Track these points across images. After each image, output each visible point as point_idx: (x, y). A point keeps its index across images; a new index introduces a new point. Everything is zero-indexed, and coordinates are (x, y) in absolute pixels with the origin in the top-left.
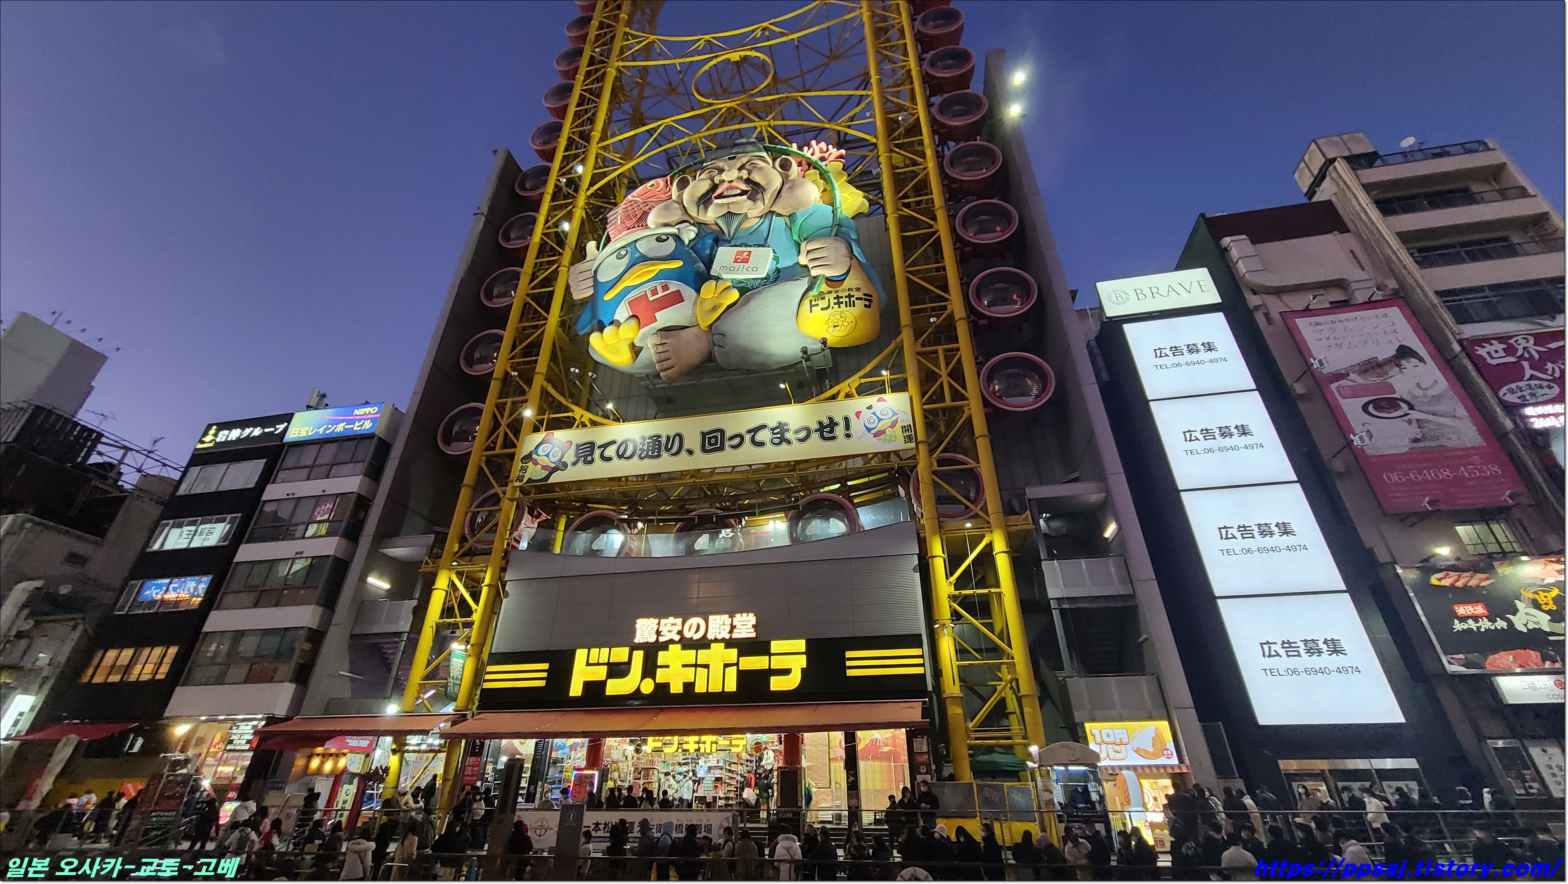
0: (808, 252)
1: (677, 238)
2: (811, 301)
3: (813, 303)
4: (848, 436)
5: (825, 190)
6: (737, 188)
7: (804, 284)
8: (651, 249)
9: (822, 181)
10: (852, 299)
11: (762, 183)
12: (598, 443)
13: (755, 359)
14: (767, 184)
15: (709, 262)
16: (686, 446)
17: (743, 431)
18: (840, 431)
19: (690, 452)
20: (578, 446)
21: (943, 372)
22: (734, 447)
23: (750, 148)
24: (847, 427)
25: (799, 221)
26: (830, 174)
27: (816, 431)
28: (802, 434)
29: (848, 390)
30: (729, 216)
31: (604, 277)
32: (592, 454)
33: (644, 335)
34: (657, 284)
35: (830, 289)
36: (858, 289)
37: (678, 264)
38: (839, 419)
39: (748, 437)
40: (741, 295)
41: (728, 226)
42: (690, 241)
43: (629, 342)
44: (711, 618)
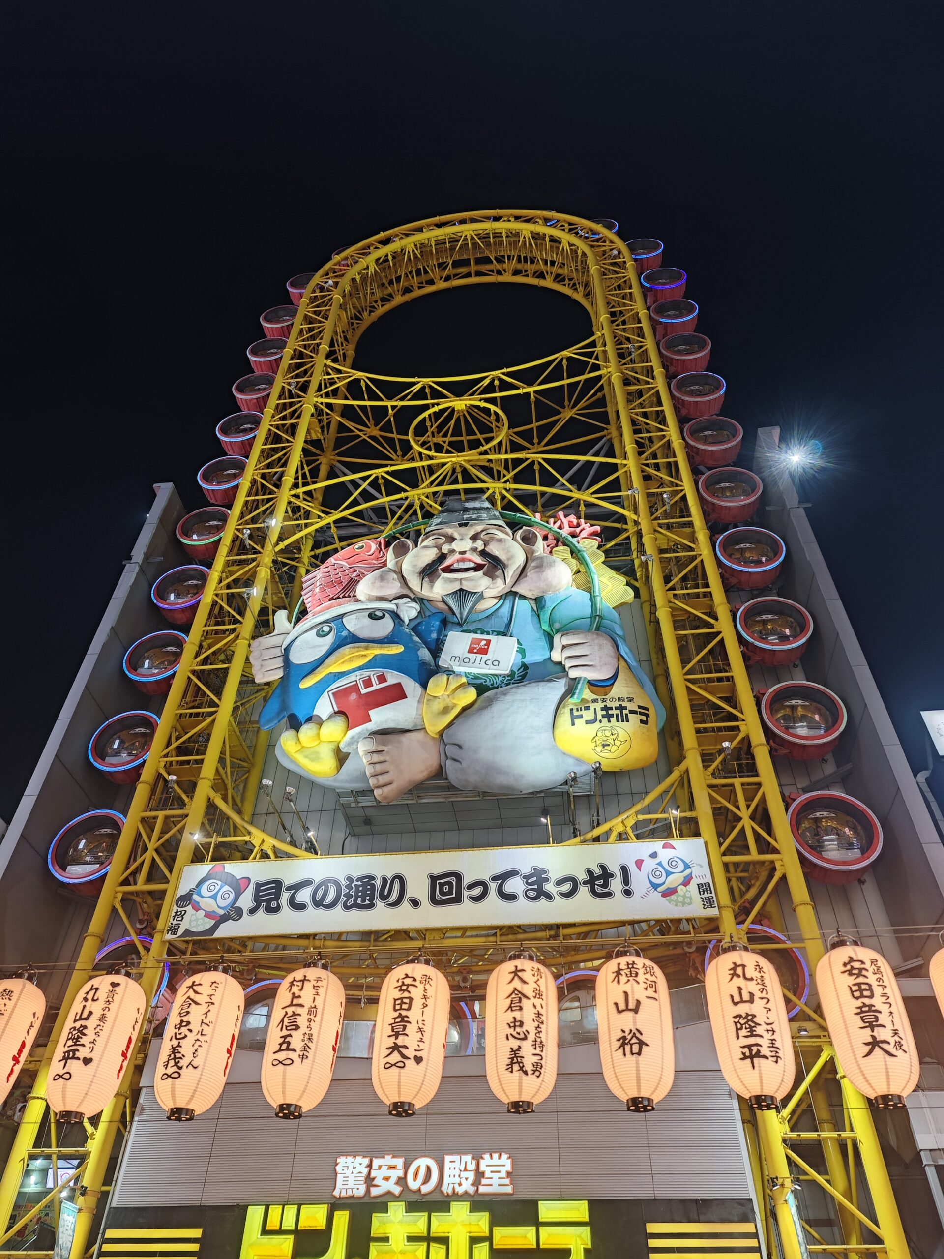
0: (564, 647)
1: (395, 616)
2: (572, 710)
3: (575, 713)
4: (628, 893)
5: (578, 572)
6: (470, 560)
7: (560, 686)
8: (363, 628)
9: (574, 561)
10: (625, 712)
11: (502, 557)
12: (287, 882)
13: (501, 780)
14: (509, 559)
15: (436, 650)
16: (410, 893)
17: (486, 877)
18: (616, 885)
19: (415, 903)
20: (258, 885)
21: (745, 814)
22: (477, 899)
23: (484, 515)
24: (626, 880)
25: (549, 606)
26: (585, 554)
27: (585, 883)
28: (567, 887)
29: (621, 828)
30: (462, 594)
31: (298, 657)
32: (277, 897)
33: (353, 737)
34: (373, 674)
35: (595, 697)
36: (631, 700)
37: (397, 649)
38: (614, 868)
39: (493, 886)
40: (479, 694)
41: (461, 606)
42: (410, 620)
43: (333, 746)
44: (448, 1158)
